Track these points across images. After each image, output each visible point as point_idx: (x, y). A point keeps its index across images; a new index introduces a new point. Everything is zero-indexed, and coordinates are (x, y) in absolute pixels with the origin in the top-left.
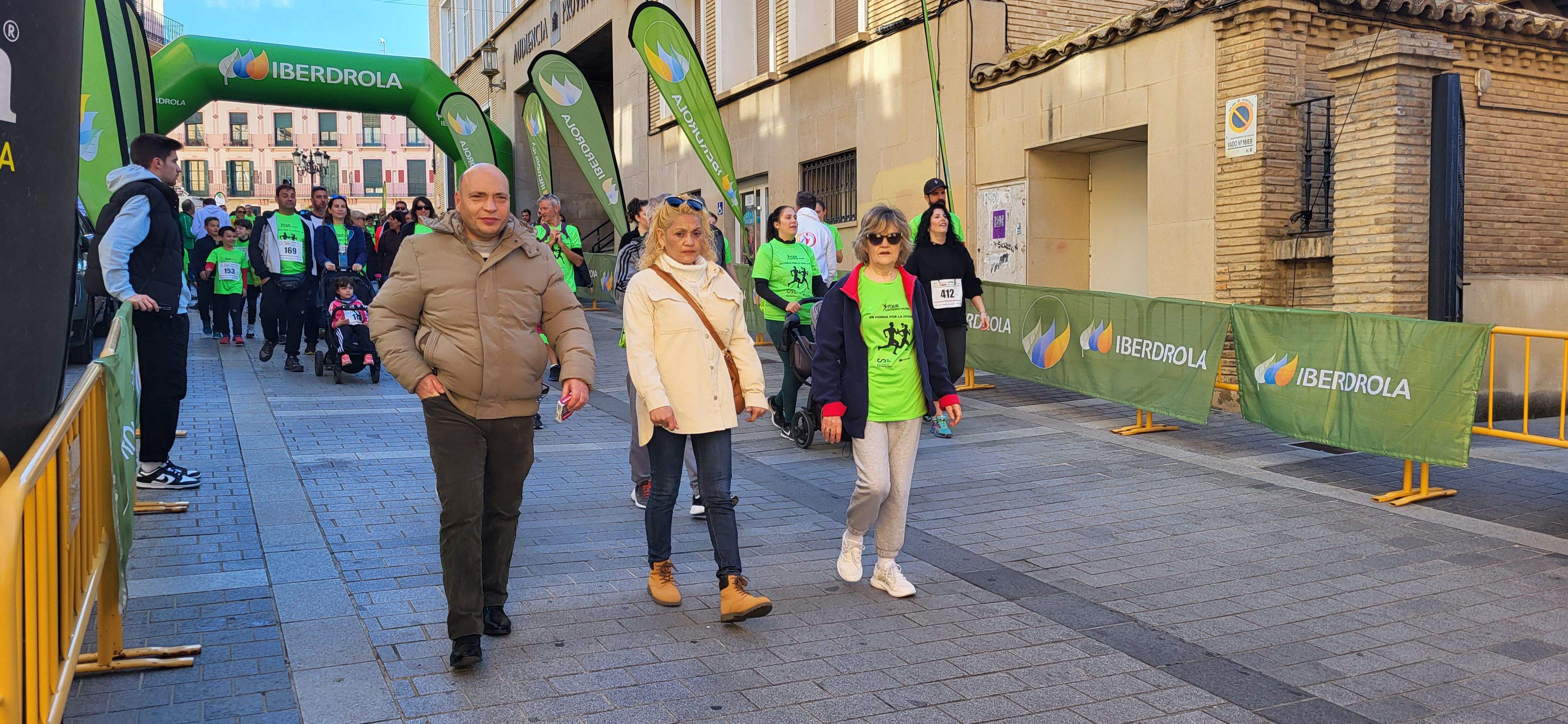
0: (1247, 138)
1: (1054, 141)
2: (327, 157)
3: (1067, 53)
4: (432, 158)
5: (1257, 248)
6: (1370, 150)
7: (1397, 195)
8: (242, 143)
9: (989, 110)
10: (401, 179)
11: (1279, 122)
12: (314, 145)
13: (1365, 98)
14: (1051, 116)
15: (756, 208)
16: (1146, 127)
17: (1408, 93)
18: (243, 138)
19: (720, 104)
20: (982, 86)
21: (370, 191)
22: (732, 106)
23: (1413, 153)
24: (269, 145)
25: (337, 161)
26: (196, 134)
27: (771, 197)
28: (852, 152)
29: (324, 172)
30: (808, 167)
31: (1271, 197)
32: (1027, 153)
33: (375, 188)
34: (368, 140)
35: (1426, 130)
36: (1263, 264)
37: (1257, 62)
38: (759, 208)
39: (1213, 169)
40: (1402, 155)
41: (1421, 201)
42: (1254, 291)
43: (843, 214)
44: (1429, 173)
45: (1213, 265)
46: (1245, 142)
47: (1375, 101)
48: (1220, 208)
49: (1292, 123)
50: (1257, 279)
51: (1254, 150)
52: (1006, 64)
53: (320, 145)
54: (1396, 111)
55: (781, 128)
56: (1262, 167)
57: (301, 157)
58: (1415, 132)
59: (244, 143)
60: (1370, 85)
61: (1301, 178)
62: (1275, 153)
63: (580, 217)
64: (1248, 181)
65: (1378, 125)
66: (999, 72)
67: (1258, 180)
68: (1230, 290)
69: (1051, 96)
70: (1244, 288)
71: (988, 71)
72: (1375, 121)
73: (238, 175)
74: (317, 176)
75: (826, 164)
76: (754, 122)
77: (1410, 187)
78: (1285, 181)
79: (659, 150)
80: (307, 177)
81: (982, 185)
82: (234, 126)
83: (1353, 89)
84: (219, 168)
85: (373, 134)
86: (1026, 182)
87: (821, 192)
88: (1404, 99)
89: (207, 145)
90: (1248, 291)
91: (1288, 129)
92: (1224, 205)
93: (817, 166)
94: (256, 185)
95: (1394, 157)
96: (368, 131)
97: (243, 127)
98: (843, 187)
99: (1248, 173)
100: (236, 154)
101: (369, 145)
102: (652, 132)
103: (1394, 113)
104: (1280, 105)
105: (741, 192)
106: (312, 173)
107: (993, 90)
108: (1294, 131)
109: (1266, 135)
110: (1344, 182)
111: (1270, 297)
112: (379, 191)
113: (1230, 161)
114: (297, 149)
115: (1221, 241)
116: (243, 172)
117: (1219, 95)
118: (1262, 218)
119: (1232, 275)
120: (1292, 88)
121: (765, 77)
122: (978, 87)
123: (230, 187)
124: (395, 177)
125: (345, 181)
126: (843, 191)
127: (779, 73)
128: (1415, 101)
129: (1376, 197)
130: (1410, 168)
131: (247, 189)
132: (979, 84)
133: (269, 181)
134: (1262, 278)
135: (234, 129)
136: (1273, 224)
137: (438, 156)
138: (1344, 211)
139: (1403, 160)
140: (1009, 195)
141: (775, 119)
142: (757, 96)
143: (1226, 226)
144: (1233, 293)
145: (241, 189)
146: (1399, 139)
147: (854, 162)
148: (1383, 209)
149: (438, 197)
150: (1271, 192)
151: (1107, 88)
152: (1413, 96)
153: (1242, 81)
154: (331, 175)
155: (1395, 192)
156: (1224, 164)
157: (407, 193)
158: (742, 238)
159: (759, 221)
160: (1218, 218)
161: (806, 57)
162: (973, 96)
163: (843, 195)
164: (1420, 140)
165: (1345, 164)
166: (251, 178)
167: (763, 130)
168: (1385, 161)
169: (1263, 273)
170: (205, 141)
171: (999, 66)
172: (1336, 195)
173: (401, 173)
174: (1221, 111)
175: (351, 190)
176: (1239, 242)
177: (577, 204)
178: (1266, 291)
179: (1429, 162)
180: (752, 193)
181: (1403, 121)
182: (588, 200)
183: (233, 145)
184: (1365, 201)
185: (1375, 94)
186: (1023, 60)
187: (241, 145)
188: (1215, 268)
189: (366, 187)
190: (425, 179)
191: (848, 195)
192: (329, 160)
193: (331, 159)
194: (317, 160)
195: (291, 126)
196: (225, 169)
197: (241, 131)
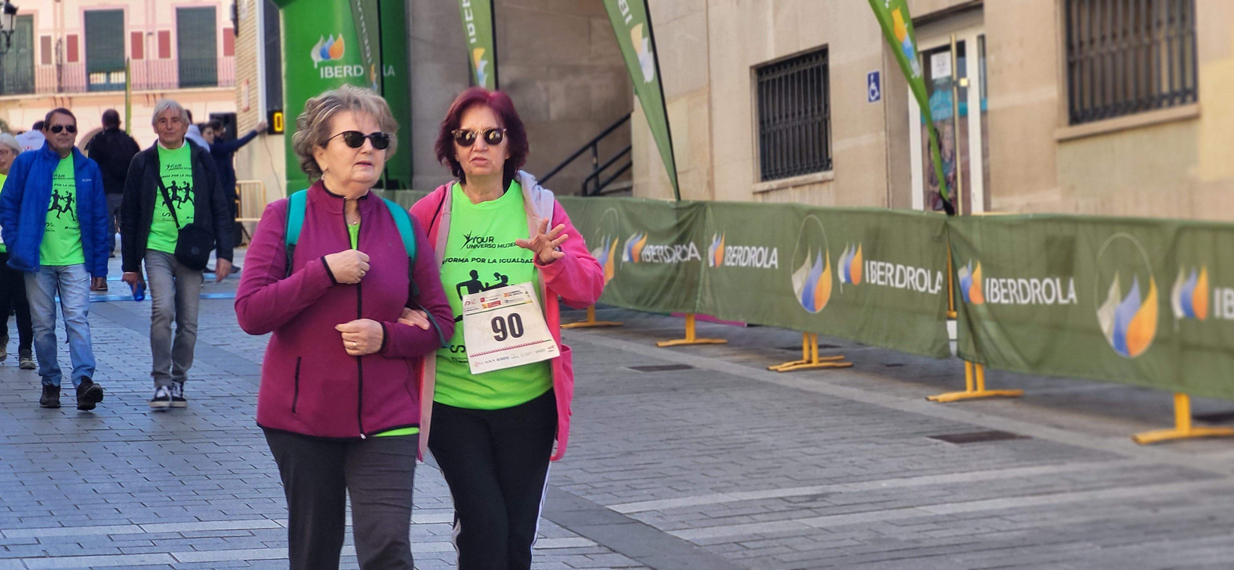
2: (11, 10)
10: (164, 52)
15: (956, 83)
21: (99, 78)
25: (29, 19)
27: (991, 58)
29: (4, 41)
33: (108, 73)
38: (963, 82)
43: (1165, 89)
63: (553, 115)
87: (1109, 40)
98: (1165, 27)
105: (923, 46)
112: (118, 78)
124: (151, 47)
125: (46, 59)
149: (244, 88)
157: (174, 78)
158: (927, 148)
159: (964, 114)
163: (1164, 45)
173: (164, 37)
175: (60, 79)
177: (547, 89)
180: (946, 48)
182: (570, 78)
189: (91, 69)
190: (214, 50)
191: (1176, 45)
192: (15, 18)
193: (19, 13)
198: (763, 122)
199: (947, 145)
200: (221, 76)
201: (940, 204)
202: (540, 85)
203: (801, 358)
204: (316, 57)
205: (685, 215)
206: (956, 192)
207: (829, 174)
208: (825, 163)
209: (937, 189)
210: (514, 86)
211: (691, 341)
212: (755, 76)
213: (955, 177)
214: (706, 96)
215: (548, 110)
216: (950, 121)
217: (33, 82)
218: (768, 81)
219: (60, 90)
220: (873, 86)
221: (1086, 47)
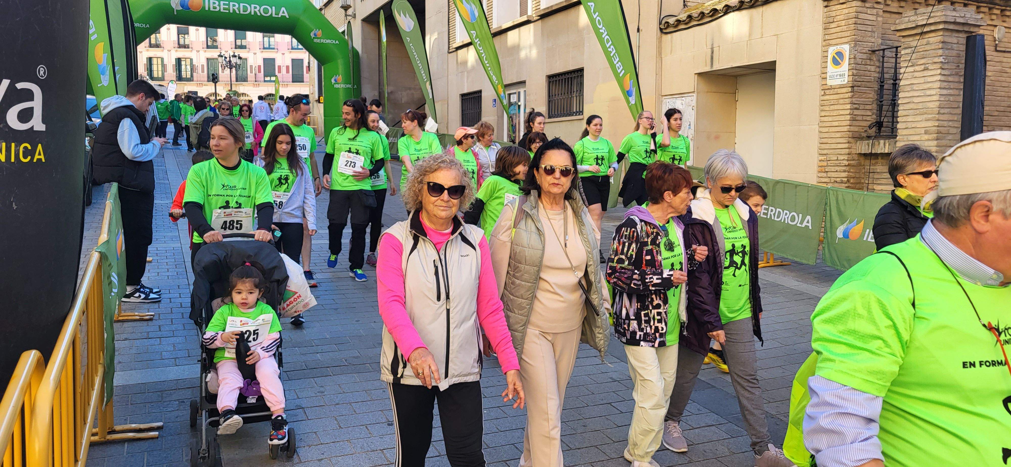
0: (842, 73)
1: (714, 69)
2: (240, 57)
3: (724, 11)
5: (846, 146)
6: (923, 85)
7: (940, 115)
8: (185, 46)
9: (672, 46)
10: (288, 72)
11: (863, 63)
12: (231, 50)
13: (921, 50)
14: (712, 53)
15: (517, 103)
16: (775, 62)
17: (949, 47)
18: (186, 44)
19: (495, 35)
20: (668, 31)
21: (268, 78)
22: (503, 36)
23: (952, 87)
24: (203, 48)
25: (246, 60)
26: (156, 40)
27: (527, 97)
28: (581, 70)
29: (238, 66)
30: (553, 79)
31: (856, 112)
32: (696, 76)
33: (270, 77)
34: (266, 46)
35: (961, 72)
36: (850, 156)
37: (850, 23)
38: (519, 104)
39: (819, 92)
40: (944, 88)
41: (956, 119)
42: (843, 173)
43: (575, 111)
44: (961, 100)
45: (816, 155)
46: (840, 75)
47: (928, 52)
48: (822, 118)
49: (872, 63)
50: (845, 166)
51: (846, 81)
52: (683, 17)
53: (236, 49)
54: (941, 59)
55: (534, 53)
56: (851, 92)
57: (223, 58)
58: (954, 73)
60: (924, 41)
61: (877, 99)
62: (860, 83)
63: (403, 102)
64: (841, 101)
65: (929, 68)
66: (679, 22)
67: (848, 101)
68: (827, 172)
69: (713, 39)
70: (837, 171)
71: (672, 21)
72: (927, 66)
73: (183, 67)
74: (234, 70)
75: (564, 77)
76: (517, 48)
77: (949, 110)
78: (866, 101)
79: (455, 62)
80: (227, 71)
81: (666, 96)
82: (180, 36)
83: (914, 44)
84: (171, 62)
85: (269, 43)
86: (695, 95)
87: (560, 95)
88: (947, 52)
89: (163, 48)
90: (839, 173)
91: (869, 67)
92: (825, 116)
93: (558, 78)
94: (194, 74)
95: (939, 90)
96: (266, 42)
97: (186, 36)
98: (575, 93)
99: (842, 96)
100: (182, 53)
101: (267, 49)
102: (450, 51)
103: (940, 61)
104: (864, 51)
105: (507, 93)
106: (231, 69)
107: (674, 34)
108: (873, 68)
109: (855, 71)
110: (905, 105)
111: (853, 178)
112: (274, 79)
113: (830, 87)
114: (221, 52)
115: (823, 139)
116: (186, 65)
117: (824, 43)
118: (850, 126)
119: (829, 162)
120: (873, 40)
121: (524, 18)
122: (665, 31)
123: (178, 75)
124: (284, 70)
125: (251, 72)
126: (574, 95)
127: (534, 15)
128: (954, 53)
129: (925, 116)
130: (949, 97)
131: (189, 76)
132: (665, 29)
133: (203, 71)
134: (849, 165)
135: (180, 38)
136: (857, 130)
137: (311, 60)
138: (905, 124)
139: (945, 92)
140: (684, 103)
141: (530, 47)
142: (519, 30)
143: (826, 130)
144: (829, 174)
145: (185, 77)
146: (943, 78)
147: (582, 76)
148: (930, 124)
149: (311, 87)
150: (856, 109)
151: (750, 35)
152: (953, 50)
153: (840, 35)
154: (243, 70)
155: (939, 113)
156: (826, 90)
157: (291, 80)
159: (519, 112)
160: (821, 124)
161: (552, 6)
162: (661, 37)
163: (575, 98)
164: (956, 79)
165: (907, 93)
166: (192, 69)
167: (523, 54)
168: (933, 92)
169: (849, 162)
170: (162, 45)
171: (678, 18)
172: (900, 113)
173: (288, 68)
174: (826, 54)
175: (255, 78)
176: (834, 141)
178: (851, 174)
179: (962, 93)
180: (515, 93)
181: (946, 66)
183: (179, 47)
184: (918, 118)
185: (928, 47)
186: (695, 14)
187: (185, 47)
188: (818, 157)
189: (265, 76)
190: (303, 72)
191: (578, 98)
192: (241, 60)
193: (243, 59)
194: (234, 60)
195: (217, 36)
196: (175, 63)
197: (185, 38)
198: (463, 111)
199: (514, 122)
200: (305, 80)
204: (333, 81)
206: (516, 135)
209: (511, 134)
212: (461, 98)
214: (447, 102)
216: (515, 115)
217: (247, 79)
218: (464, 98)
219: (256, 81)
220: (494, 104)
221: (554, 96)
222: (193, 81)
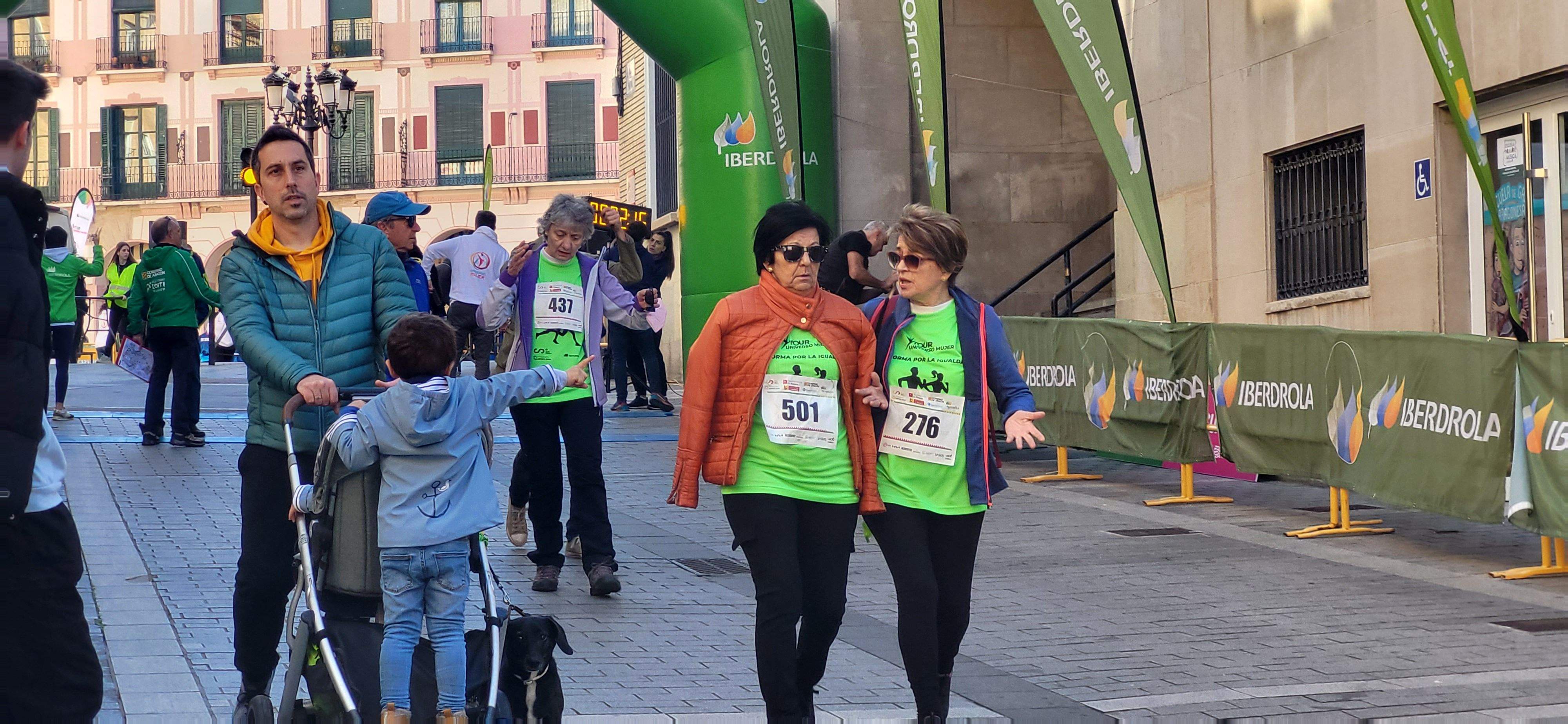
2: (348, 85)
4: (614, 74)
8: (140, 60)
10: (531, 136)
12: (314, 56)
15: (1530, 175)
18: (143, 47)
21: (452, 169)
24: (206, 62)
25: (369, 96)
26: (32, 41)
29: (338, 122)
33: (463, 162)
34: (449, 36)
38: (1539, 173)
53: (331, 54)
57: (285, 89)
59: (144, 59)
63: (1015, 215)
73: (130, 143)
74: (321, 135)
79: (1241, 18)
82: (122, 17)
84: (85, 125)
85: (460, 19)
89: (58, 69)
94: (172, 168)
96: (448, 10)
100: (126, 88)
101: (450, 48)
105: (1488, 127)
106: (311, 130)
112: (474, 168)
114: (276, 69)
116: (141, 135)
123: (109, 175)
124: (515, 130)
125: (389, 147)
131: (150, 177)
133: (203, 155)
135: (122, 26)
137: (630, 66)
145: (135, 179)
149: (629, 180)
154: (356, 131)
157: (544, 170)
158: (1491, 256)
159: (1539, 214)
166: (162, 149)
170: (53, 58)
173: (530, 117)
175: (404, 171)
177: (1007, 183)
180: (1517, 130)
182: (1036, 168)
183: (118, 66)
187: (139, 64)
189: (442, 159)
190: (592, 133)
192: (352, 94)
193: (357, 88)
194: (324, 95)
195: (261, 11)
196: (98, 130)
197: (137, 27)
198: (1280, 225)
199: (1517, 252)
200: (600, 166)
201: (1509, 326)
202: (999, 177)
203: (1328, 520)
204: (720, 141)
205: (1183, 340)
206: (1528, 314)
207: (1363, 290)
208: (1359, 276)
209: (1503, 309)
210: (965, 178)
211: (1187, 499)
212: (1271, 167)
213: (1527, 294)
214: (1209, 191)
215: (1008, 208)
216: (1522, 222)
217: (372, 175)
218: (1287, 172)
219: (405, 182)
220: (1422, 179)
222: (165, 195)
